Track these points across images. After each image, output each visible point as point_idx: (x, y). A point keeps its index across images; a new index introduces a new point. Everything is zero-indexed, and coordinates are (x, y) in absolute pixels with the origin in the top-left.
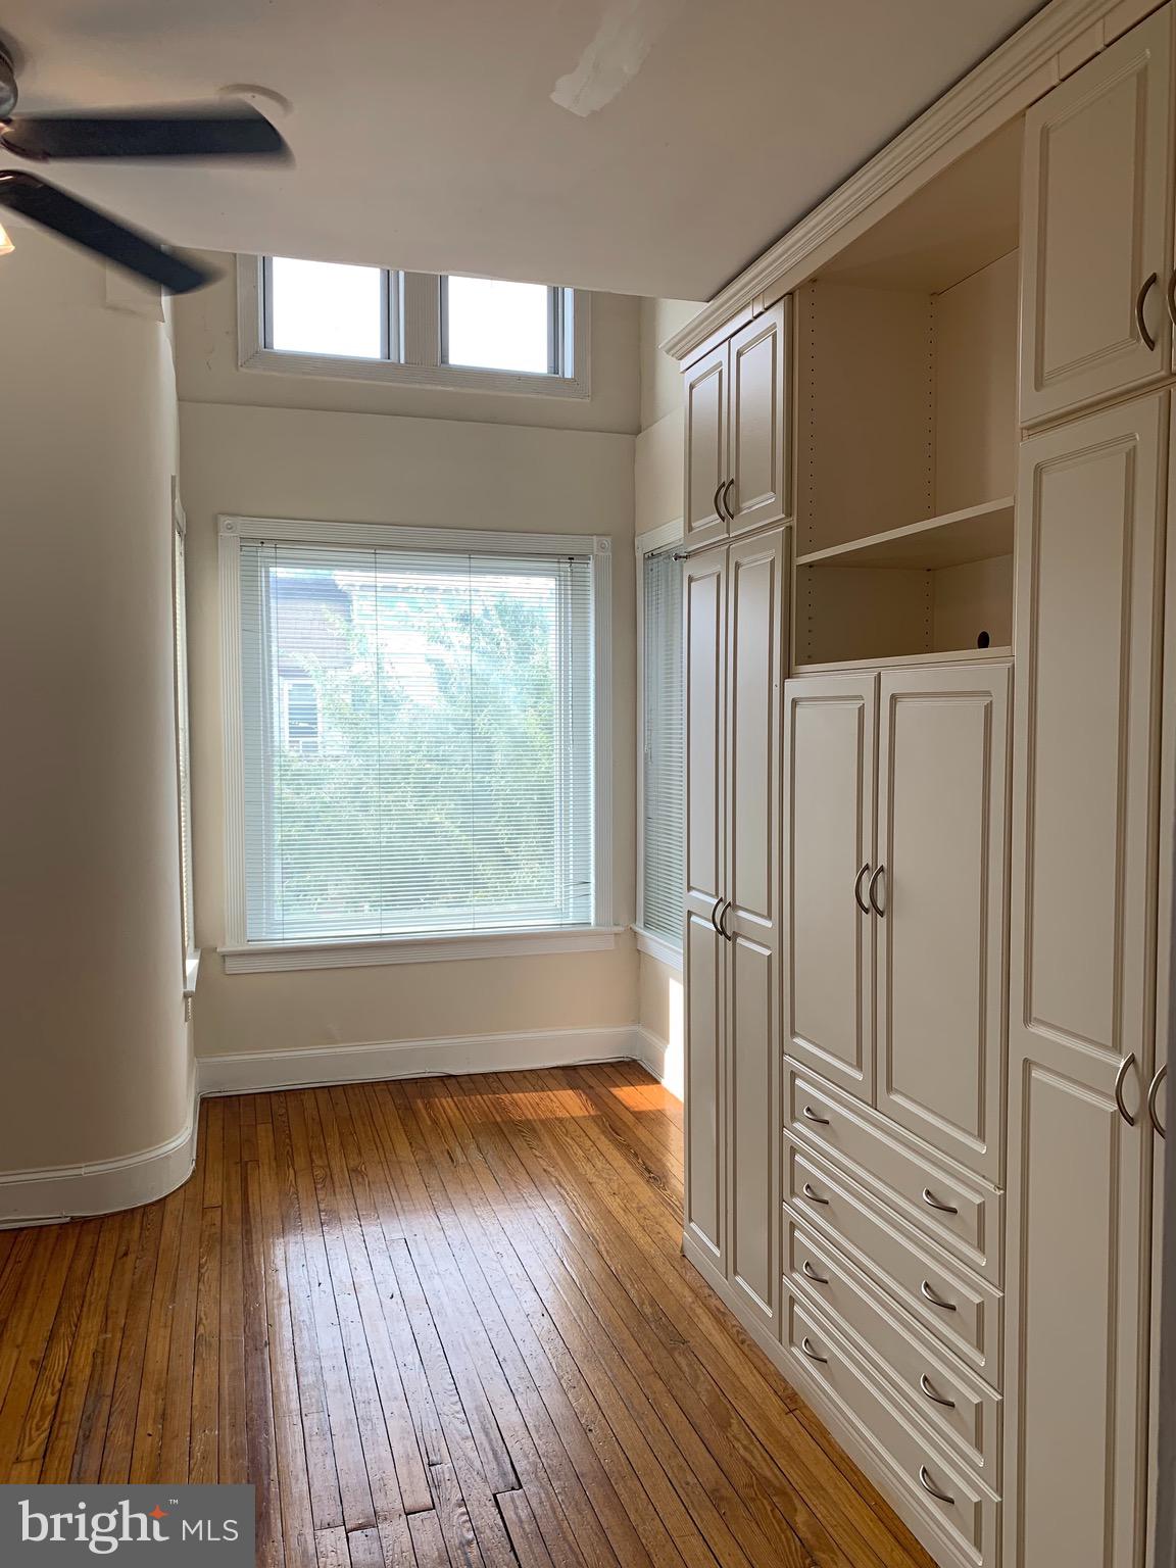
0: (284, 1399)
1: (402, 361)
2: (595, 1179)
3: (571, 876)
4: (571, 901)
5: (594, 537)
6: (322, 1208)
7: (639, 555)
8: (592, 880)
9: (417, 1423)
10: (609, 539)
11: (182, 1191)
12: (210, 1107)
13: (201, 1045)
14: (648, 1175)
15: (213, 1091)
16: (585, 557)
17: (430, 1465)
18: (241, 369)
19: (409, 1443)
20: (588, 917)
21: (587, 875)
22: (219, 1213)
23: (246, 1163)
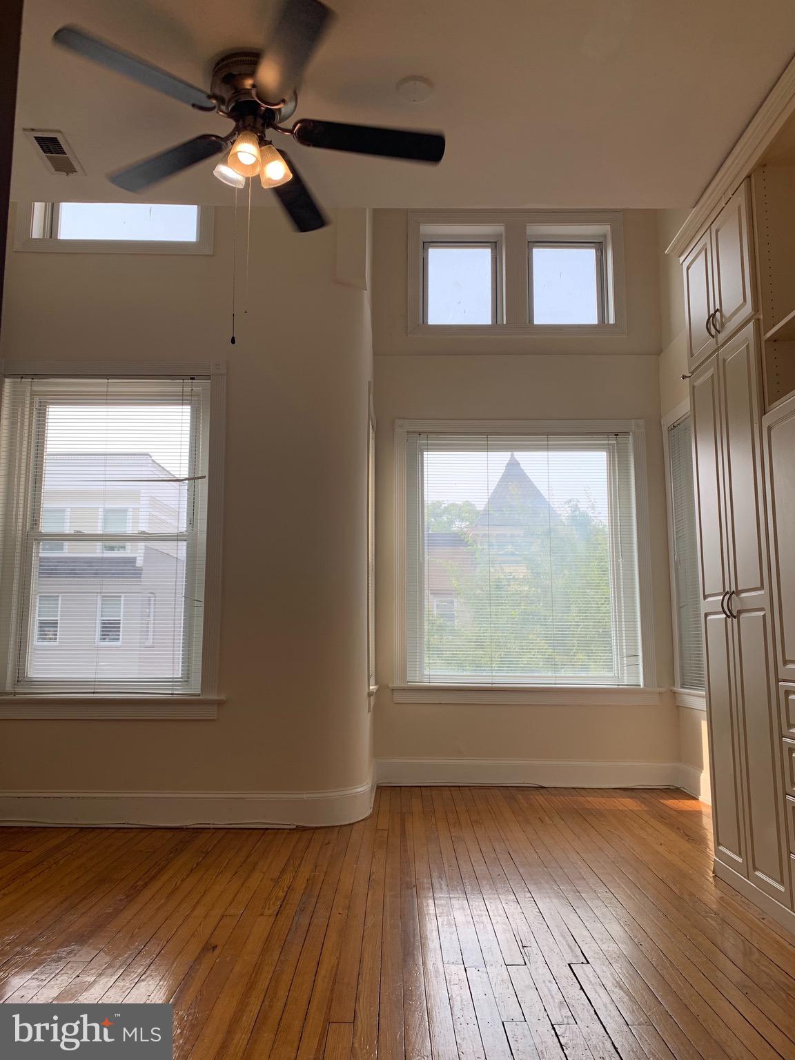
0: (425, 909)
1: (505, 323)
2: (646, 837)
3: (625, 650)
4: (625, 668)
5: (633, 420)
6: (453, 835)
7: (665, 429)
8: (640, 653)
9: (514, 927)
10: (642, 421)
11: (363, 823)
12: (382, 790)
13: (376, 752)
14: (687, 838)
15: (384, 782)
16: (627, 433)
17: (523, 947)
18: (409, 335)
19: (508, 936)
20: (638, 680)
21: (636, 649)
22: (386, 832)
23: (405, 813)
